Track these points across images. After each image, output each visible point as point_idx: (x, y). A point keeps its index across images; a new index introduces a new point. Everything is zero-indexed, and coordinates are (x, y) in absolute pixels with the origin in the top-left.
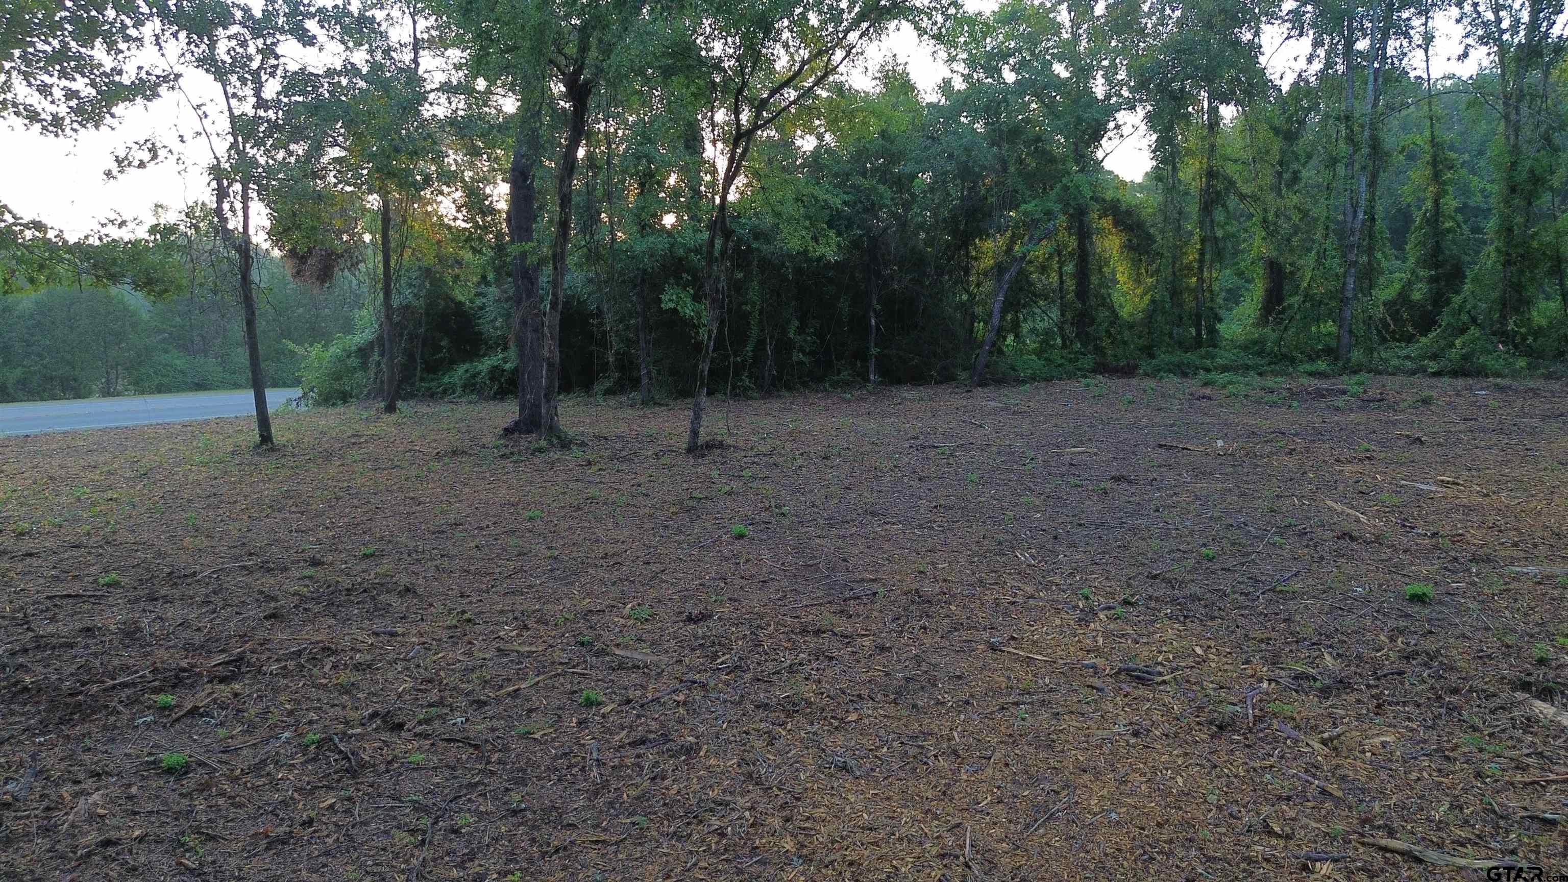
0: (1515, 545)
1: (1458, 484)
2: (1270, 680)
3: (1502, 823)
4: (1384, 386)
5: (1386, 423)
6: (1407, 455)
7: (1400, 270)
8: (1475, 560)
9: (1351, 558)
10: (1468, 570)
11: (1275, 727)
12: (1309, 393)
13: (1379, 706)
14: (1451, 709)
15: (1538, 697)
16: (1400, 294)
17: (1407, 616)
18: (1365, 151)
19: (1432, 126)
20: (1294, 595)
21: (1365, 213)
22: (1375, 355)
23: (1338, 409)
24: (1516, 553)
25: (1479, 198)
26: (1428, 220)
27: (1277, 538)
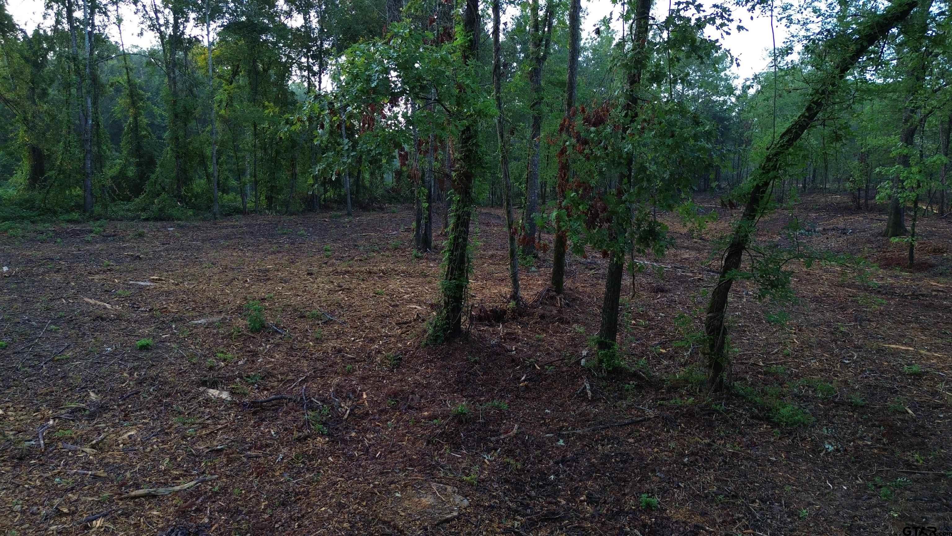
0: (194, 309)
1: (162, 280)
2: (54, 419)
3: (197, 459)
4: (116, 227)
5: (119, 249)
6: (132, 266)
7: (118, 158)
8: (174, 320)
9: (102, 331)
10: (171, 327)
11: (60, 446)
12: (67, 233)
13: (126, 415)
14: (167, 405)
15: (210, 388)
16: (120, 172)
17: (139, 359)
18: (88, 81)
19: (128, 73)
20: (68, 360)
21: (93, 121)
22: (109, 209)
23: (88, 242)
24: (194, 314)
25: (159, 120)
26: (132, 130)
27: (52, 327)
